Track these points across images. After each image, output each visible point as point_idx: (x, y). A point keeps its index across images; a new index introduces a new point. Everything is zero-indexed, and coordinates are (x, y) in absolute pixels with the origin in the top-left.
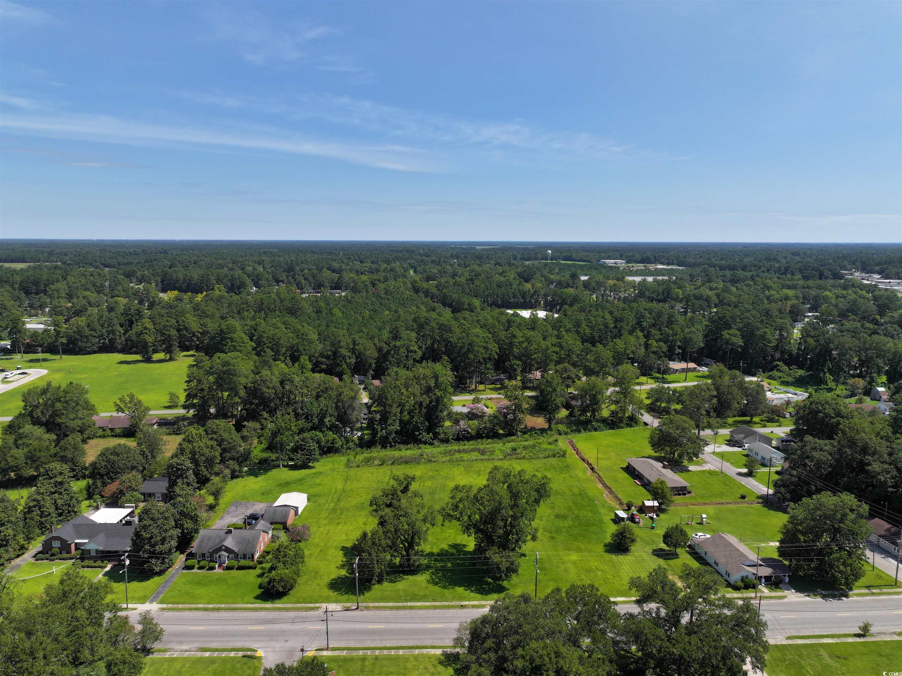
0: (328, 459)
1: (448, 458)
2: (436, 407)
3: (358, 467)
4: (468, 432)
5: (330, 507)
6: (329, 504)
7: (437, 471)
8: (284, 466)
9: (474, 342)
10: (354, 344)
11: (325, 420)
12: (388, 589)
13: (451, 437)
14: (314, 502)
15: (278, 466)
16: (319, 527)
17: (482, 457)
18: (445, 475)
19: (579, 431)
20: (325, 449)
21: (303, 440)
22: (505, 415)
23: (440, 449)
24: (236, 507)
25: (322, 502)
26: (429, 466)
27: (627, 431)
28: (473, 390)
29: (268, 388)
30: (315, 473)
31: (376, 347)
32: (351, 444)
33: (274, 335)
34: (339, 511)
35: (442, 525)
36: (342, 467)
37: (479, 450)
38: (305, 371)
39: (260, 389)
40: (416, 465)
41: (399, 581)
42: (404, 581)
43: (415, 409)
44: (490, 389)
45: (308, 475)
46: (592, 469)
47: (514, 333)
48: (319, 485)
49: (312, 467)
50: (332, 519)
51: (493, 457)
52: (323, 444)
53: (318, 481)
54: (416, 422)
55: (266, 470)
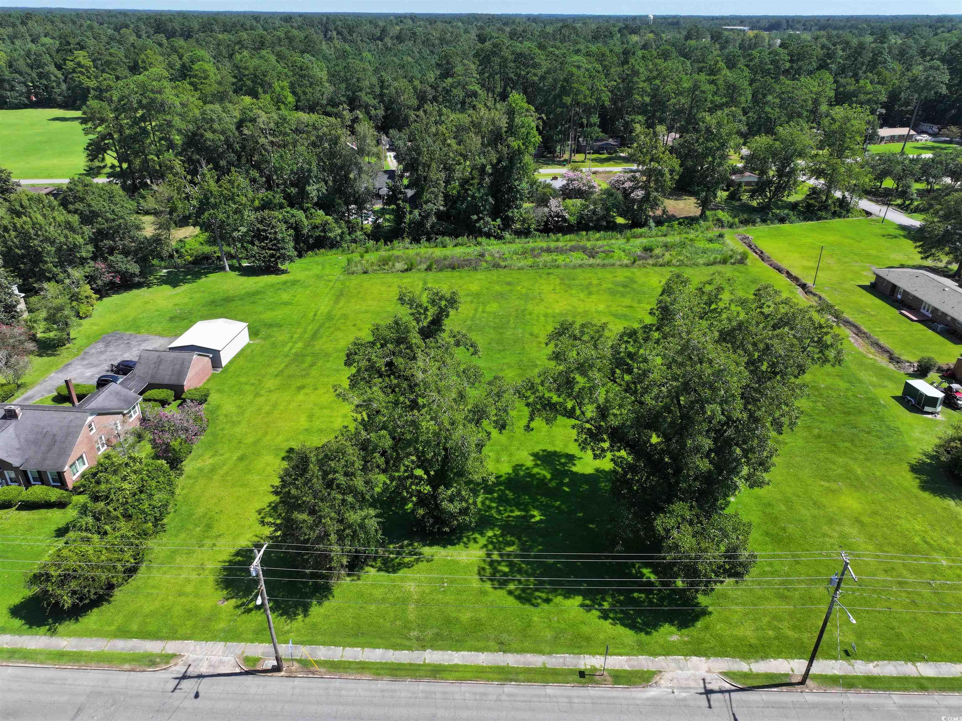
0: (317, 259)
1: (530, 261)
2: (509, 169)
3: (365, 273)
4: (563, 217)
5: (294, 351)
6: (296, 342)
7: (509, 284)
8: (232, 268)
9: (572, 75)
10: (382, 87)
11: (308, 188)
12: (378, 593)
13: (533, 226)
14: (265, 339)
15: (223, 269)
16: (257, 395)
17: (592, 261)
18: (524, 291)
19: (754, 223)
20: (311, 241)
21: (261, 222)
22: (626, 193)
23: (513, 247)
24: (107, 345)
25: (281, 338)
26: (494, 274)
27: (837, 222)
28: (565, 161)
29: (214, 131)
30: (285, 283)
31: (415, 91)
32: (359, 233)
33: (256, 68)
34: (309, 359)
35: (528, 428)
36: (336, 273)
37: (584, 250)
38: (282, 106)
39: (202, 136)
40: (472, 273)
41: (408, 566)
42: (422, 565)
43: (473, 178)
44: (593, 160)
45: (272, 286)
46: (804, 286)
47: (637, 67)
48: (286, 304)
49: (284, 272)
50: (290, 377)
51: (612, 261)
52: (305, 231)
53: (285, 297)
54: (473, 197)
55: (197, 276)
